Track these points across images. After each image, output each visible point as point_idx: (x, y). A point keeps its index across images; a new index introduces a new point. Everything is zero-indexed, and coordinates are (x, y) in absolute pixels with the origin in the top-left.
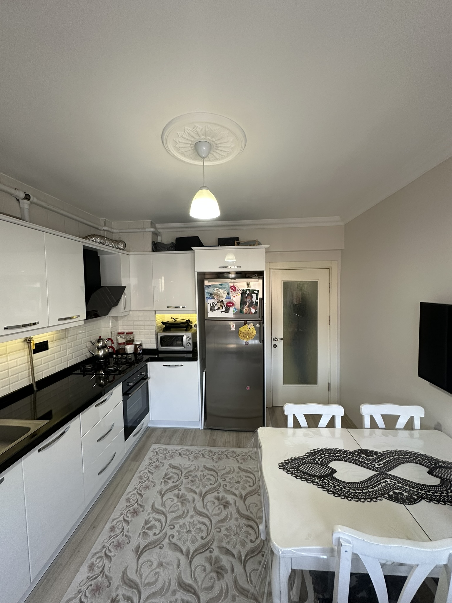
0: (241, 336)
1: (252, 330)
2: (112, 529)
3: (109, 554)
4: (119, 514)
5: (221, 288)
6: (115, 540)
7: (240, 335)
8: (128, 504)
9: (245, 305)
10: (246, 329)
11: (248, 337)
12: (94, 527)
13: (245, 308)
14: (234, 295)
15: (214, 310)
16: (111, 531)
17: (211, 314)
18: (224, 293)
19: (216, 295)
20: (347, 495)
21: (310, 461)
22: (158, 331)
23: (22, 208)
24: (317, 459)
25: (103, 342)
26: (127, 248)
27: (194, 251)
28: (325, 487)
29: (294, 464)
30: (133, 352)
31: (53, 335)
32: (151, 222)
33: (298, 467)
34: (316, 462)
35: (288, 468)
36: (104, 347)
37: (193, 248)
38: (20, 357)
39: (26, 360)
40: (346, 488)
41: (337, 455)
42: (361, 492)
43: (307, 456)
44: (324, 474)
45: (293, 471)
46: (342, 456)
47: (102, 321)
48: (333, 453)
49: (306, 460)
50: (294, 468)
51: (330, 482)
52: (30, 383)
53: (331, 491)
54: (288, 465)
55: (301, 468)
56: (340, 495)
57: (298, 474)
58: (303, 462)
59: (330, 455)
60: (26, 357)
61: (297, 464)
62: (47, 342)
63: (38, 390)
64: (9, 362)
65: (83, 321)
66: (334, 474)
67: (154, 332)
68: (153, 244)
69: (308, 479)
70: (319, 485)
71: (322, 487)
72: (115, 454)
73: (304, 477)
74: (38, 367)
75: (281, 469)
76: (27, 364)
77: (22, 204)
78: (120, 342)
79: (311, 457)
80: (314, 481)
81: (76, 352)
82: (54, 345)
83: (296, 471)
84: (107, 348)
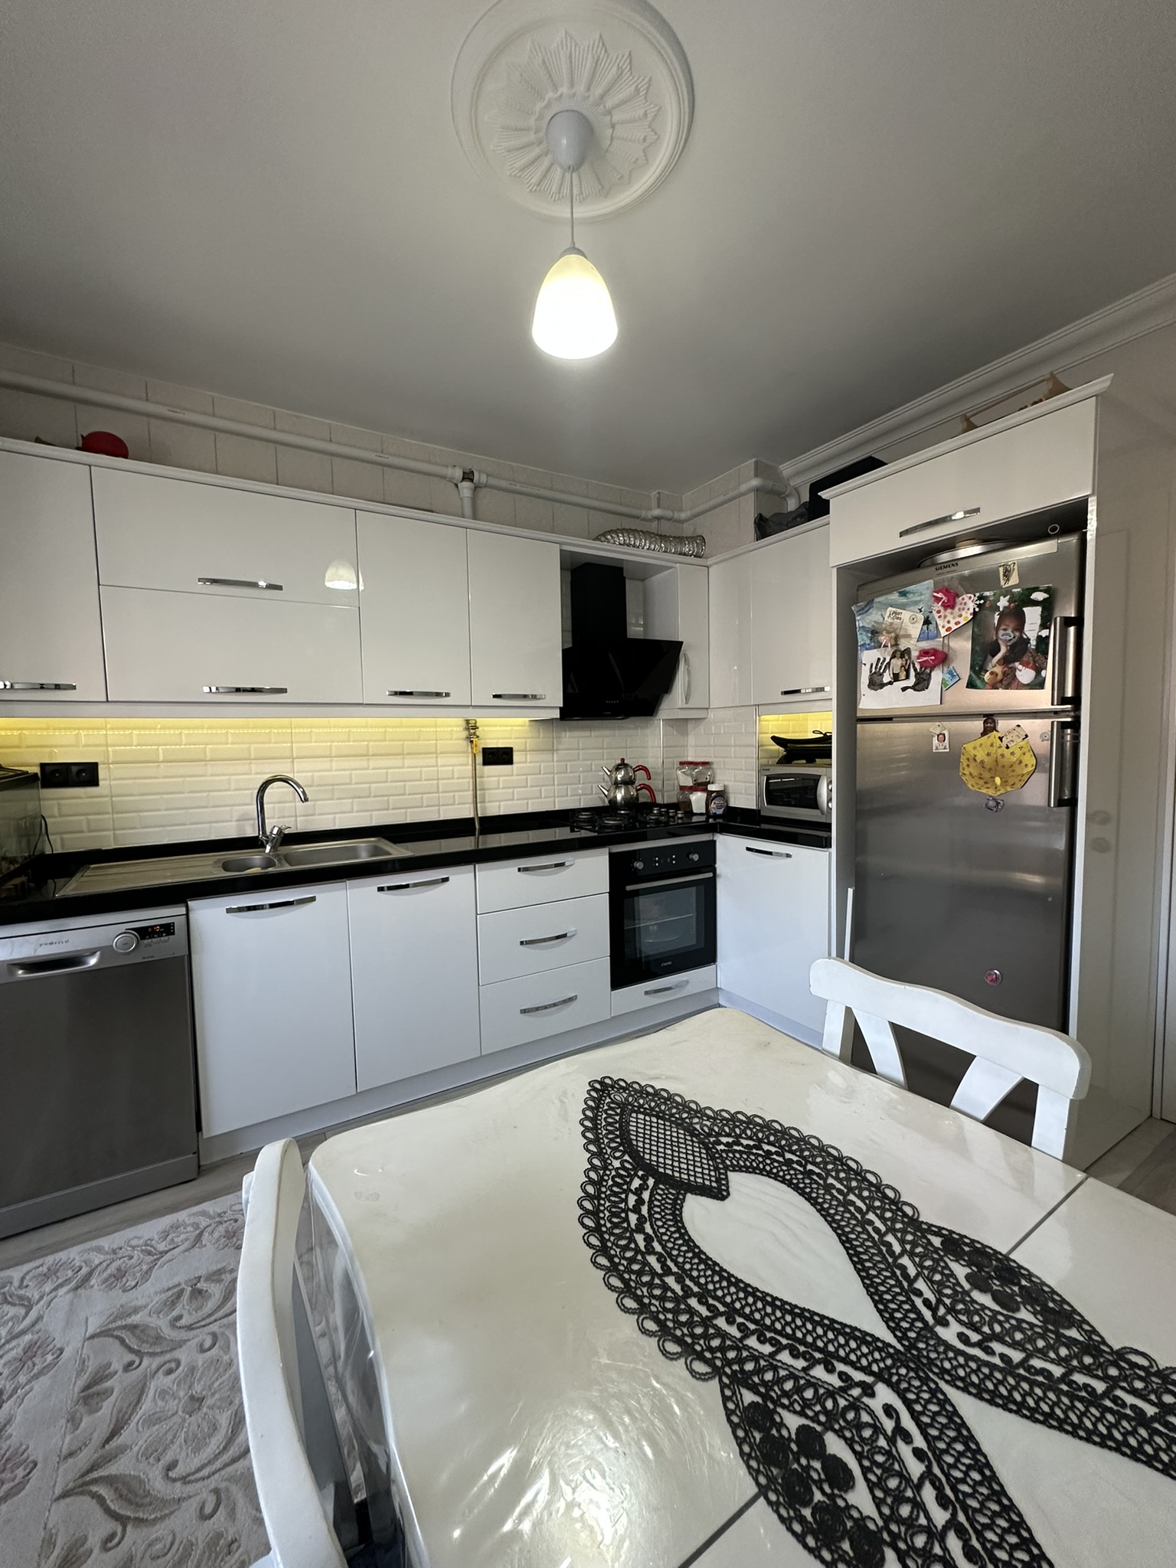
0: (971, 774)
1: (1018, 753)
5: (903, 607)
7: (966, 772)
9: (989, 657)
10: (993, 750)
11: (998, 780)
13: (990, 668)
14: (949, 622)
15: (882, 685)
17: (869, 701)
18: (913, 620)
19: (884, 633)
20: (618, 1250)
21: (698, 1127)
22: (764, 761)
23: (461, 499)
24: (730, 1140)
25: (628, 773)
26: (707, 550)
27: (828, 501)
28: (605, 1186)
29: (641, 1101)
30: (704, 811)
31: (524, 740)
32: (756, 463)
33: (637, 1112)
34: (712, 1139)
35: (612, 1096)
36: (628, 782)
37: (824, 494)
38: (460, 765)
39: (470, 773)
40: (653, 1241)
41: (832, 1184)
42: (673, 1291)
43: (721, 1116)
44: (670, 1172)
45: (606, 1107)
46: (845, 1195)
47: (648, 732)
48: (824, 1169)
49: (692, 1118)
50: (623, 1106)
51: (642, 1193)
52: (472, 816)
53: (600, 1204)
54: (624, 1092)
55: (637, 1118)
56: (601, 1234)
57: (605, 1118)
58: (672, 1115)
59: (801, 1165)
60: (470, 768)
61: (646, 1106)
62: (511, 749)
63: (483, 832)
64: (440, 769)
65: (558, 711)
66: (696, 1194)
67: (753, 763)
68: (757, 519)
69: (603, 1143)
70: (601, 1172)
71: (596, 1180)
72: (574, 998)
73: (601, 1134)
74: (489, 791)
75: (592, 1086)
76: (471, 780)
77: (461, 491)
78: (681, 784)
79: (725, 1125)
80: (604, 1158)
81: (576, 786)
82: (526, 758)
83: (615, 1112)
84: (634, 787)
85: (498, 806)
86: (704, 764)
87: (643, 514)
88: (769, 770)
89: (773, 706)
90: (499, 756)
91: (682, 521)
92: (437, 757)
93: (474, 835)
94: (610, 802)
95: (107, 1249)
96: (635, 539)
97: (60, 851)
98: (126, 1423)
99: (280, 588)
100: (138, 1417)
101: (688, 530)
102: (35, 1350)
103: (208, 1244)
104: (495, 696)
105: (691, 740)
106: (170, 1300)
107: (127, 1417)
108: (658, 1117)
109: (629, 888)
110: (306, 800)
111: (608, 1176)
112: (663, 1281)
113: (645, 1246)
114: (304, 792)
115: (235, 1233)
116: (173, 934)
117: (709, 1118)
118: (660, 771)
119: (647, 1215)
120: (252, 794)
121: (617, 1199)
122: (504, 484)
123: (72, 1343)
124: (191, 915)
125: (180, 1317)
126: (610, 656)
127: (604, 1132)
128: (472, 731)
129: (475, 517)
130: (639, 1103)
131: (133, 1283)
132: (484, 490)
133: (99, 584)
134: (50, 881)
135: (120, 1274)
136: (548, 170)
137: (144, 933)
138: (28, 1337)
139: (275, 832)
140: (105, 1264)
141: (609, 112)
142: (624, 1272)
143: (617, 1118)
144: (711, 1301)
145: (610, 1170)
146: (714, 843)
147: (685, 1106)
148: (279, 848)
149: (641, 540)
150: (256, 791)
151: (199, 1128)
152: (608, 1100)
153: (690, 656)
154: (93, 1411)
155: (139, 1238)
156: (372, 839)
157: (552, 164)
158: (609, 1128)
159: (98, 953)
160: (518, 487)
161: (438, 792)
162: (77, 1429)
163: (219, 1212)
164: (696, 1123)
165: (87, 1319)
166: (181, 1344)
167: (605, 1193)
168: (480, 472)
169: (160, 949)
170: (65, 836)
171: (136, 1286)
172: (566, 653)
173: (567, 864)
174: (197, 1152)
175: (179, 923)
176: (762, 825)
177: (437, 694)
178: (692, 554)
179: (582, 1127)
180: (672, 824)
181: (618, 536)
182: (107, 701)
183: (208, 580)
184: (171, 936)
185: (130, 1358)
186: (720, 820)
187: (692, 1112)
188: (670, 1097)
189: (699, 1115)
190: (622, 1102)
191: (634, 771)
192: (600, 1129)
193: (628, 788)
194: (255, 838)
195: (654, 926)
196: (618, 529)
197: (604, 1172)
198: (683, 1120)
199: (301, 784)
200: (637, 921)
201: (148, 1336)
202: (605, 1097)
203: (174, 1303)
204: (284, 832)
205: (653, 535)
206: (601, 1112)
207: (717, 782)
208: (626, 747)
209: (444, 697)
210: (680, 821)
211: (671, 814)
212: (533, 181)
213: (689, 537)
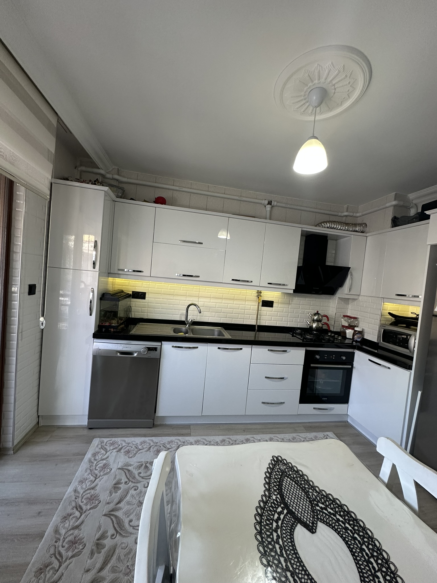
4: (259, 439)
12: (244, 431)
16: (246, 440)
20: (266, 536)
21: (311, 494)
22: (383, 322)
23: (266, 211)
24: (323, 506)
25: (319, 317)
26: (367, 229)
27: (430, 215)
28: (267, 505)
29: (291, 473)
30: (351, 337)
31: (278, 299)
32: (396, 194)
33: (288, 477)
34: (315, 503)
35: (280, 466)
36: (318, 321)
37: (427, 212)
38: (253, 305)
39: (256, 309)
40: (280, 538)
41: (364, 549)
42: (282, 565)
43: (322, 493)
44: (294, 510)
45: (276, 470)
46: (369, 558)
47: (331, 301)
48: (363, 539)
49: (309, 489)
50: (283, 472)
51: (280, 515)
52: (255, 324)
53: (264, 512)
54: (285, 466)
55: (287, 480)
56: (261, 526)
57: (275, 475)
58: (301, 484)
59: (352, 532)
60: (257, 307)
61: (292, 476)
62: (273, 302)
63: (258, 331)
64: (246, 306)
65: (293, 291)
66: (302, 525)
67: (378, 322)
68: (393, 219)
69: (271, 486)
70: (268, 498)
71: (265, 501)
72: (284, 403)
73: (271, 481)
74: (263, 316)
75: (273, 458)
76: (256, 311)
77: (266, 209)
78: (343, 325)
79: (322, 498)
80: (270, 492)
81: (297, 318)
82: (278, 306)
83: (279, 474)
84: (321, 323)
85: (265, 322)
86: (354, 318)
87: (340, 214)
88: (385, 327)
89: (390, 300)
90: (268, 304)
91: (357, 217)
92: (245, 302)
93: (255, 331)
94: (310, 327)
95: (127, 442)
96: (334, 225)
97: (133, 317)
98: (122, 501)
99: (202, 243)
100: (125, 500)
101: (359, 221)
102: (106, 466)
103: (152, 452)
104: (268, 283)
105: (350, 306)
106: (139, 466)
107: (123, 499)
108: (295, 483)
109: (312, 365)
110: (200, 312)
111: (270, 501)
112: (279, 558)
113: (276, 539)
114: (200, 310)
115: (159, 451)
116: (157, 351)
117: (317, 492)
118: (334, 317)
119: (280, 526)
120: (185, 307)
121: (270, 513)
122: (284, 205)
123: (114, 467)
124: (162, 346)
125: (140, 473)
126: (319, 267)
127: (273, 481)
128: (259, 294)
129: (270, 219)
130: (289, 473)
131: (131, 456)
132: (275, 207)
133: (153, 242)
134: (130, 325)
135: (128, 452)
136: (307, 107)
137: (149, 349)
138: (105, 461)
139: (190, 321)
140: (125, 447)
141: (334, 85)
142: (266, 546)
143: (279, 477)
144: (296, 578)
145: (271, 499)
146: (354, 353)
147: (308, 481)
148: (191, 326)
149: (337, 226)
150: (187, 306)
151: (155, 412)
152: (278, 467)
153: (353, 273)
154: (116, 492)
155: (135, 442)
156: (220, 328)
157: (309, 105)
158: (275, 480)
159: (137, 353)
160: (288, 206)
161: (244, 314)
162: (111, 496)
163: (157, 442)
164: (310, 492)
165: (119, 462)
166: (139, 482)
167: (267, 508)
168: (274, 201)
169: (153, 354)
170: (135, 313)
172: (300, 270)
173: (288, 351)
174: (154, 420)
175: (159, 348)
176: (379, 350)
177: (248, 281)
178: (360, 231)
179: (265, 475)
180: (335, 341)
181: (327, 224)
182: (150, 276)
183: (182, 241)
184: (156, 352)
185: (127, 480)
186: (359, 344)
187: (310, 486)
188: (303, 475)
189: (313, 489)
190: (283, 470)
191: (322, 317)
192: (272, 479)
193: (318, 323)
194: (184, 321)
195: (322, 382)
196: (327, 221)
197: (269, 499)
198: (305, 488)
199: (200, 307)
200: (316, 378)
201: (132, 475)
202: (277, 465)
203: (140, 468)
204: (193, 321)
205: (342, 223)
206: (274, 471)
207: (359, 326)
208: (320, 306)
209: (250, 282)
210: (339, 341)
211: (336, 337)
212: (302, 111)
213: (360, 224)
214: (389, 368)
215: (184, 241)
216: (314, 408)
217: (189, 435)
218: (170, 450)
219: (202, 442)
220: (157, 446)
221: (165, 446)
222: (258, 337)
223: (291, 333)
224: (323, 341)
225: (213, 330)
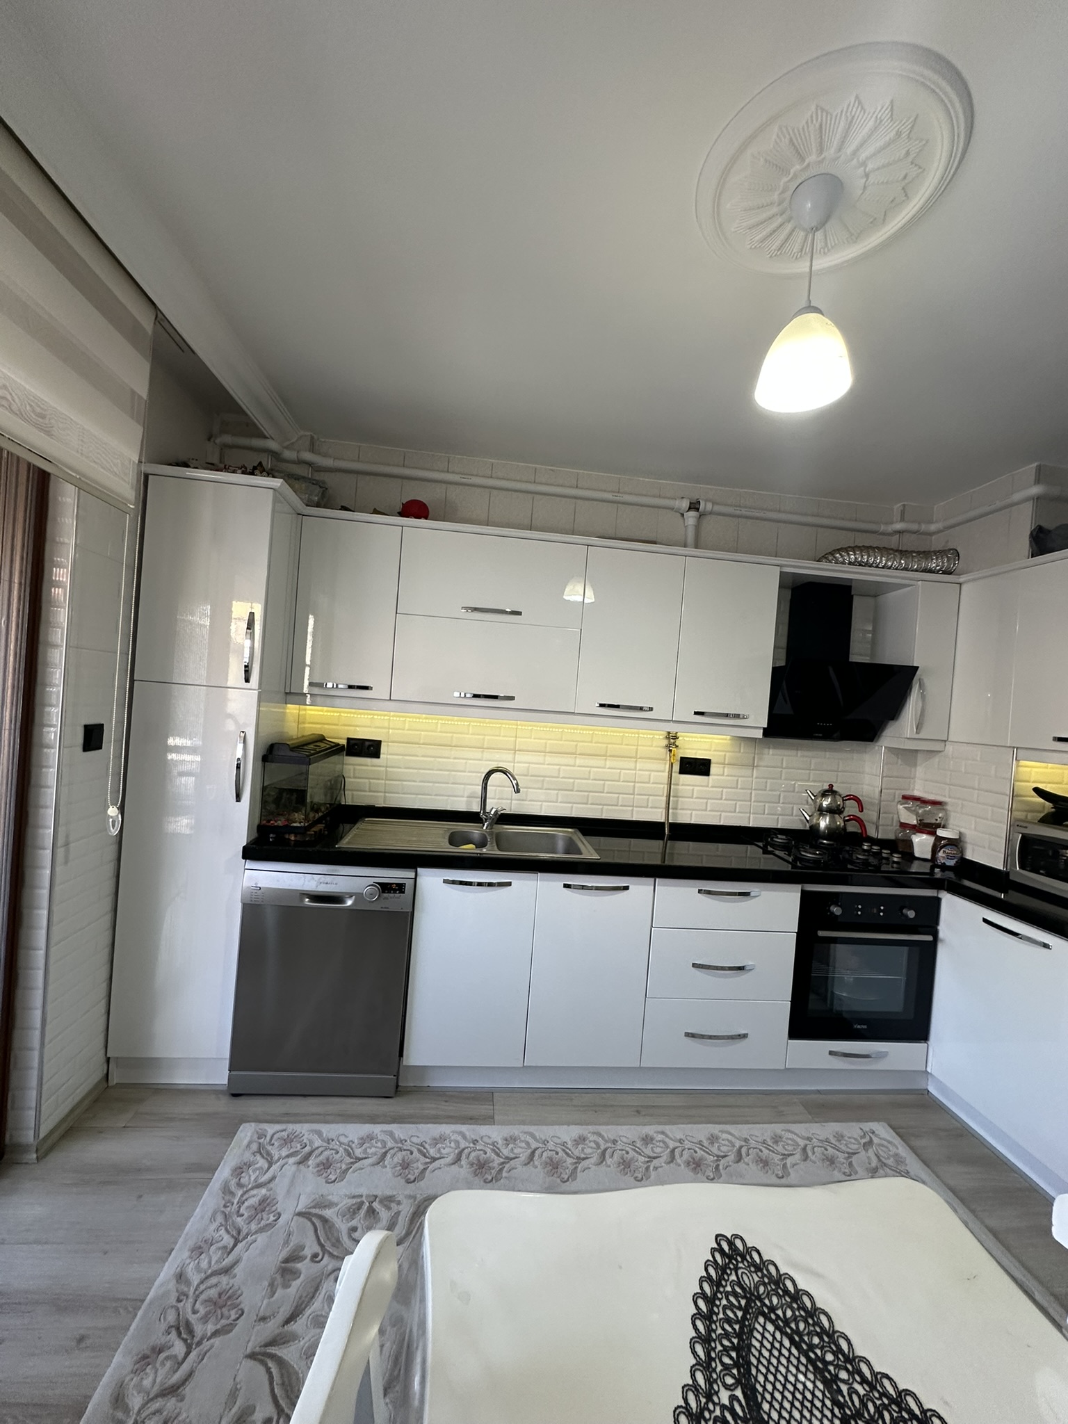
2: (647, 1140)
3: (607, 1156)
4: (678, 1137)
6: (632, 1153)
8: (706, 1143)
12: (638, 1112)
16: (643, 1139)
21: (844, 1388)
22: (1019, 815)
23: (686, 526)
25: (834, 800)
26: (960, 565)
29: (775, 1300)
30: (929, 856)
31: (724, 753)
32: (1039, 469)
33: (767, 1318)
35: (740, 1272)
36: (834, 811)
38: (656, 771)
39: (666, 780)
43: (882, 1386)
45: (729, 1289)
47: (867, 757)
49: (838, 1367)
50: (751, 1296)
52: (662, 821)
54: (756, 1272)
55: (764, 1328)
57: (725, 1308)
58: (812, 1347)
60: (666, 774)
61: (780, 1312)
62: (709, 760)
63: (672, 838)
64: (637, 772)
65: (762, 731)
67: (1004, 814)
68: (1035, 533)
69: (714, 1349)
70: (703, 1400)
71: (694, 1411)
72: (745, 1036)
73: (715, 1331)
74: (683, 799)
75: (719, 1244)
76: (666, 786)
77: (686, 520)
78: (902, 821)
79: (886, 1407)
80: (711, 1376)
81: (775, 805)
82: (724, 771)
83: (739, 1302)
84: (842, 816)
85: (689, 815)
86: (934, 803)
87: (882, 528)
88: (1026, 827)
89: (1037, 753)
90: (696, 767)
91: (931, 534)
92: (636, 762)
93: (663, 839)
94: (811, 827)
95: (324, 1135)
96: (869, 556)
97: (351, 804)
98: (301, 1313)
99: (519, 613)
100: (309, 1311)
101: (937, 543)
102: (265, 1205)
103: (388, 1167)
104: (696, 713)
105: (920, 771)
106: (353, 1207)
107: (303, 1306)
108: (792, 1342)
109: (821, 933)
110: (518, 791)
111: (711, 1412)
114: (517, 784)
115: (409, 1164)
116: (404, 892)
117: (864, 1381)
118: (876, 801)
120: (480, 777)
122: (730, 510)
123: (288, 1208)
124: (418, 880)
125: (356, 1229)
126: (831, 669)
127: (720, 1331)
128: (672, 741)
129: (697, 547)
130: (771, 1301)
131: (333, 1179)
132: (708, 518)
133: (397, 613)
134: (341, 825)
135: (326, 1165)
136: (791, 234)
137: (385, 888)
138: (264, 1191)
139: (492, 813)
140: (320, 1149)
141: (864, 164)
143: (740, 1314)
145: (714, 1404)
146: (938, 901)
147: (831, 1336)
148: (495, 826)
149: (876, 558)
150: (484, 775)
151: (401, 1054)
152: (733, 1277)
153: (927, 682)
154: (286, 1286)
155: (346, 1136)
156: (570, 830)
157: (795, 228)
158: (727, 1327)
159: (354, 897)
160: (744, 512)
161: (633, 794)
162: (272, 1297)
163: (402, 1138)
164: (844, 1381)
165: (300, 1195)
168: (706, 501)
169: (394, 902)
170: (354, 793)
171: (334, 1181)
172: (776, 672)
173: (752, 894)
174: (397, 1076)
175: (409, 884)
176: (1010, 892)
177: (641, 709)
178: (940, 570)
179: (694, 1307)
180: (884, 868)
181: (848, 554)
182: (390, 699)
183: (470, 608)
184: (401, 894)
185: (317, 1249)
186: (950, 875)
187: (840, 1356)
188: (814, 1313)
189: (849, 1367)
190: (750, 1289)
191: (843, 800)
192: (715, 1322)
193: (834, 817)
194: (477, 814)
195: (852, 979)
196: (849, 547)
197: (706, 1403)
198: (826, 1363)
199: (516, 777)
200: (831, 969)
201: (332, 1234)
202: (731, 1269)
203: (354, 1213)
204: (499, 813)
205: (891, 552)
206: (721, 1293)
207: (950, 826)
208: (837, 771)
209: (647, 711)
210: (895, 865)
211: (884, 855)
212: (774, 247)
213: (938, 551)
214: (1046, 946)
215: (476, 609)
216: (831, 1053)
217: (489, 1120)
218: (437, 1162)
219: (523, 1141)
220: (405, 1150)
221: (425, 1151)
222: (672, 854)
223: (761, 844)
224: (849, 866)
225: (552, 837)
